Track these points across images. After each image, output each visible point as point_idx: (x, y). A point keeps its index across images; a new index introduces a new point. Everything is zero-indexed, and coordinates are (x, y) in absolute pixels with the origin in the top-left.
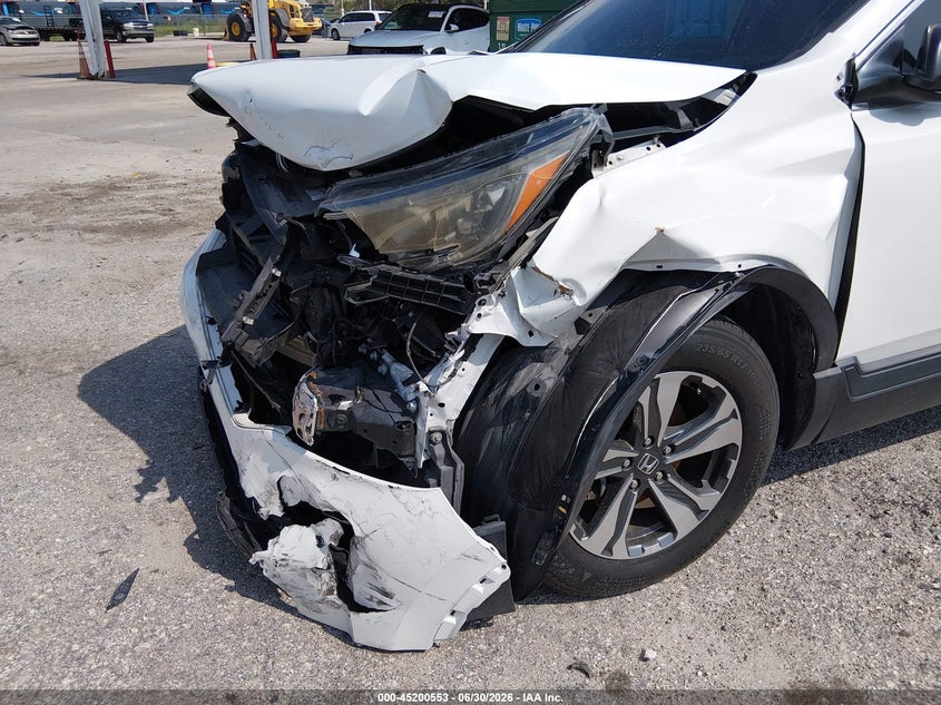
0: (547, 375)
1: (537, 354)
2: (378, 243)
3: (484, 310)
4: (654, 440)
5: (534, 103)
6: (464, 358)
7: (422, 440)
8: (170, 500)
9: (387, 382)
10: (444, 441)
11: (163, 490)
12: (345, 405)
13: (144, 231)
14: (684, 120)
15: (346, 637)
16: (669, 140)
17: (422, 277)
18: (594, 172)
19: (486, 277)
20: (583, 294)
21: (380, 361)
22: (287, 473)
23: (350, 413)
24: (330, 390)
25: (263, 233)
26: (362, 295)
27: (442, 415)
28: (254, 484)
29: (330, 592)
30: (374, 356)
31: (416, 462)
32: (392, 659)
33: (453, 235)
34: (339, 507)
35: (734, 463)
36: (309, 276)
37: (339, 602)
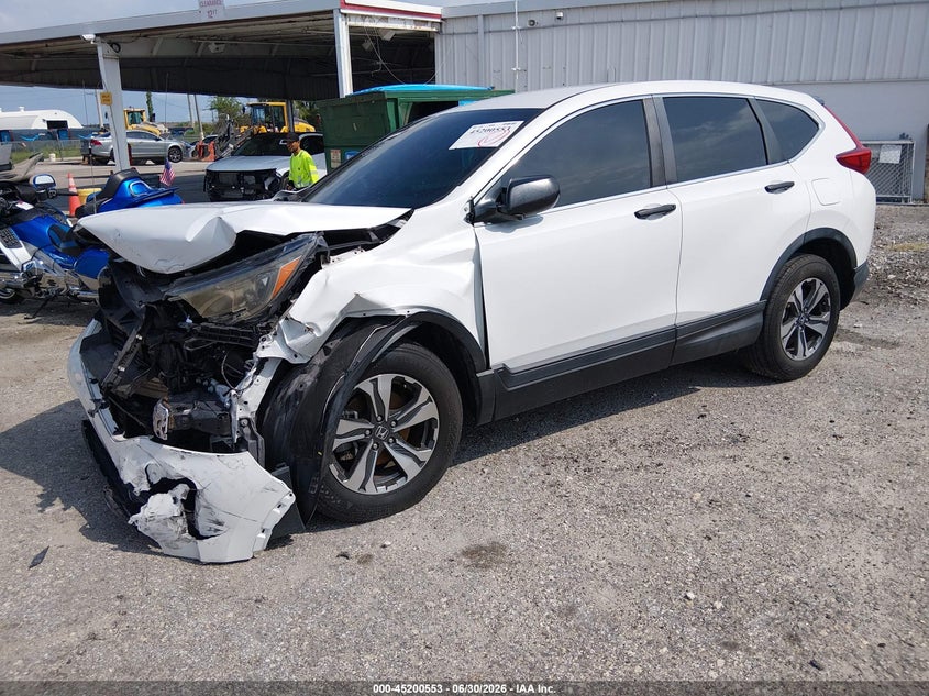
0: (308, 379)
1: (302, 368)
2: (201, 312)
3: (266, 343)
4: (383, 418)
5: (285, 232)
6: (257, 373)
7: (235, 424)
8: (65, 509)
9: (214, 396)
10: (249, 424)
11: (58, 505)
12: (186, 412)
13: (21, 339)
14: (374, 237)
15: (197, 561)
16: (367, 248)
17: (227, 328)
18: (323, 266)
19: (264, 324)
20: (319, 330)
21: (210, 385)
22: (152, 462)
23: (190, 415)
24: (176, 405)
25: (130, 317)
26: (193, 345)
27: (247, 409)
28: (129, 475)
29: (184, 531)
30: (206, 383)
31: (232, 440)
32: (225, 567)
33: (244, 303)
34: (186, 474)
35: (437, 431)
36: (160, 337)
37: (190, 537)
